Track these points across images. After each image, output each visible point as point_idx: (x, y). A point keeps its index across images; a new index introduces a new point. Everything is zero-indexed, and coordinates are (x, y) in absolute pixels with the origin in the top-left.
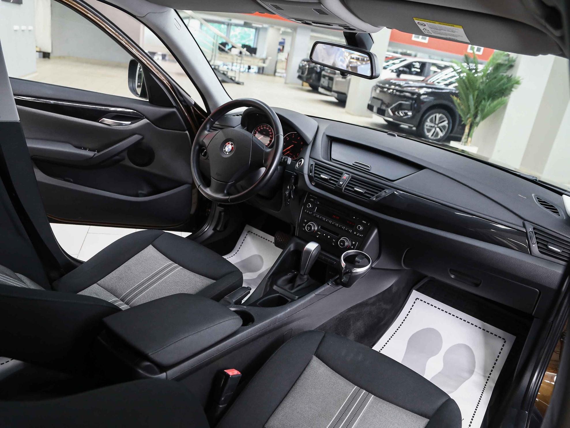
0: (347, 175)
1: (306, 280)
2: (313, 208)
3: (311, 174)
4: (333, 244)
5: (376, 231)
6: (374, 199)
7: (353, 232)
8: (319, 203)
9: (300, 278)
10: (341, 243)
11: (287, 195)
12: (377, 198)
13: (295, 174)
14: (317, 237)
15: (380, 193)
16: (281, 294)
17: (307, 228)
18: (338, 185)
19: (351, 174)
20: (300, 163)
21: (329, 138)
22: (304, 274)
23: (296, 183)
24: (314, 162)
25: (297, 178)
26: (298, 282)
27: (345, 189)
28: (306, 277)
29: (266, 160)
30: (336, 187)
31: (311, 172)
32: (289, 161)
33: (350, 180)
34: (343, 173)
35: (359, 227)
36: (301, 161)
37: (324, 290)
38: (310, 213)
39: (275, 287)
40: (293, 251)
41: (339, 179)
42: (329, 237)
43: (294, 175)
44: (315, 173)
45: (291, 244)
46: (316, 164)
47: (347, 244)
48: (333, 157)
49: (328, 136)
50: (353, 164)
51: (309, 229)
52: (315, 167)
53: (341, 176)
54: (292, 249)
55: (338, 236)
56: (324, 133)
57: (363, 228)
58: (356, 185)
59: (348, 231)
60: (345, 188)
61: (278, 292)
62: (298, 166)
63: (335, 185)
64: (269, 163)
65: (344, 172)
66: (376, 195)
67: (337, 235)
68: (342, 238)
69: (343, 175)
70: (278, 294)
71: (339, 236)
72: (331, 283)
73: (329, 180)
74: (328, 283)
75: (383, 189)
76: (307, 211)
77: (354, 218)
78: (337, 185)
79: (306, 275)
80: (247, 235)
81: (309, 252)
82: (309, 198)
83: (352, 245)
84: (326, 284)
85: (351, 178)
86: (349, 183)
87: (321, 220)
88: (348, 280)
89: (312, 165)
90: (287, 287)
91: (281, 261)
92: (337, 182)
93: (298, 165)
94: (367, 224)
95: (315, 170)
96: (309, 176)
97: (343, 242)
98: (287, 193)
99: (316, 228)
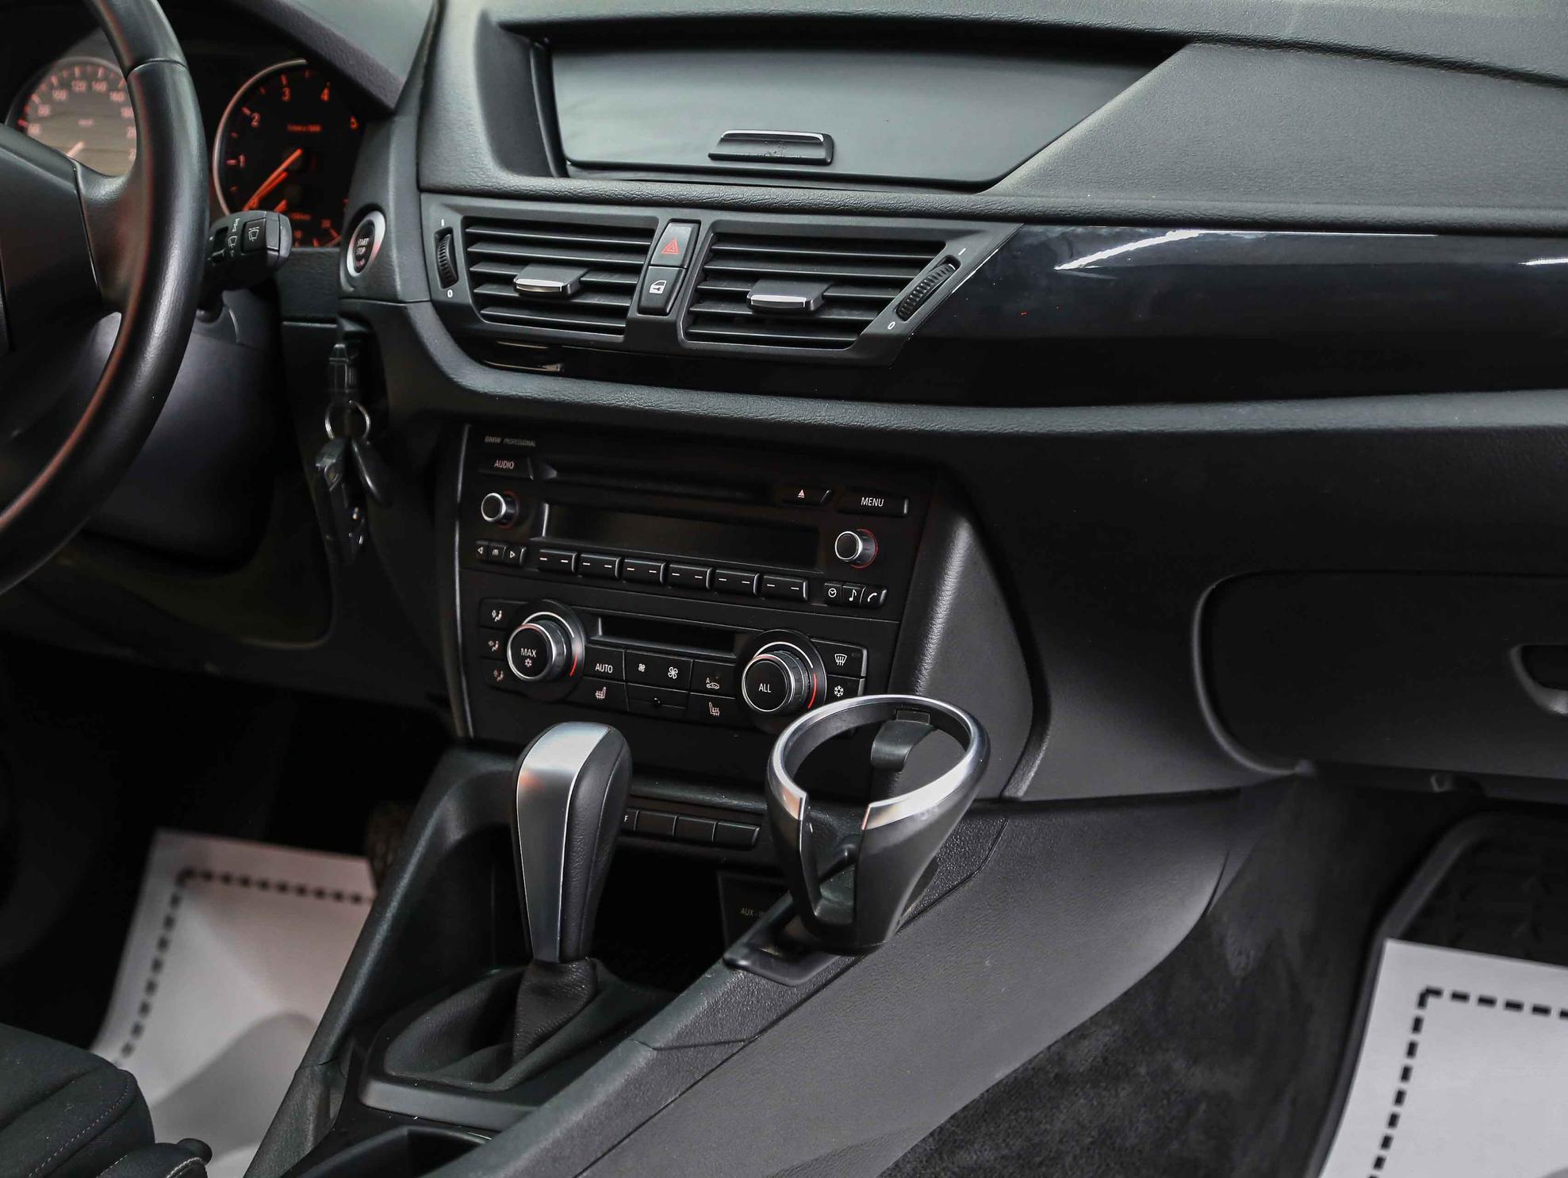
0: (685, 231)
1: (585, 989)
2: (526, 517)
3: (450, 293)
4: (715, 712)
5: (963, 542)
6: (891, 326)
7: (817, 587)
8: (553, 474)
9: (543, 992)
10: (762, 688)
11: (334, 479)
12: (903, 312)
13: (349, 327)
14: (600, 695)
15: (918, 279)
16: (424, 1121)
17: (519, 661)
18: (641, 310)
19: (708, 218)
20: (364, 242)
21: (527, 41)
22: (564, 959)
23: (371, 387)
24: (456, 209)
25: (365, 349)
26: (530, 1018)
27: (696, 319)
28: (577, 971)
29: (109, 259)
30: (633, 323)
31: (449, 279)
32: (280, 239)
33: (714, 255)
34: (655, 221)
35: (849, 547)
36: (369, 231)
37: (713, 1010)
38: (512, 554)
39: (379, 1095)
40: (462, 844)
41: (635, 270)
42: (673, 673)
43: (348, 337)
44: (477, 279)
45: (436, 801)
46: (468, 222)
47: (798, 680)
48: (575, 149)
49: (514, 29)
50: (713, 157)
51: (528, 663)
52: (470, 240)
53: (643, 251)
54: (455, 834)
55: (730, 650)
56: (484, 20)
57: (872, 549)
58: (753, 278)
59: (783, 597)
60: (689, 312)
61: (400, 1119)
62: (358, 270)
63: (621, 312)
64: (130, 271)
65: (662, 214)
66: (898, 297)
67: (723, 640)
68: (760, 654)
69: (656, 236)
70: (404, 1131)
71: (740, 642)
72: (745, 951)
73: (576, 294)
74: (727, 956)
75: (937, 247)
76: (488, 550)
77: (802, 494)
78: (633, 314)
79: (578, 958)
80: (175, 901)
81: (552, 792)
82: (481, 457)
83: (836, 675)
84: (719, 965)
85: (713, 243)
86: (706, 275)
87: (598, 576)
88: (851, 903)
89: (444, 234)
90: (459, 1071)
91: (393, 928)
92: (627, 291)
93: (358, 258)
94: (888, 514)
95: (473, 259)
96: (446, 313)
97: (774, 675)
98: (327, 462)
99: (579, 648)
